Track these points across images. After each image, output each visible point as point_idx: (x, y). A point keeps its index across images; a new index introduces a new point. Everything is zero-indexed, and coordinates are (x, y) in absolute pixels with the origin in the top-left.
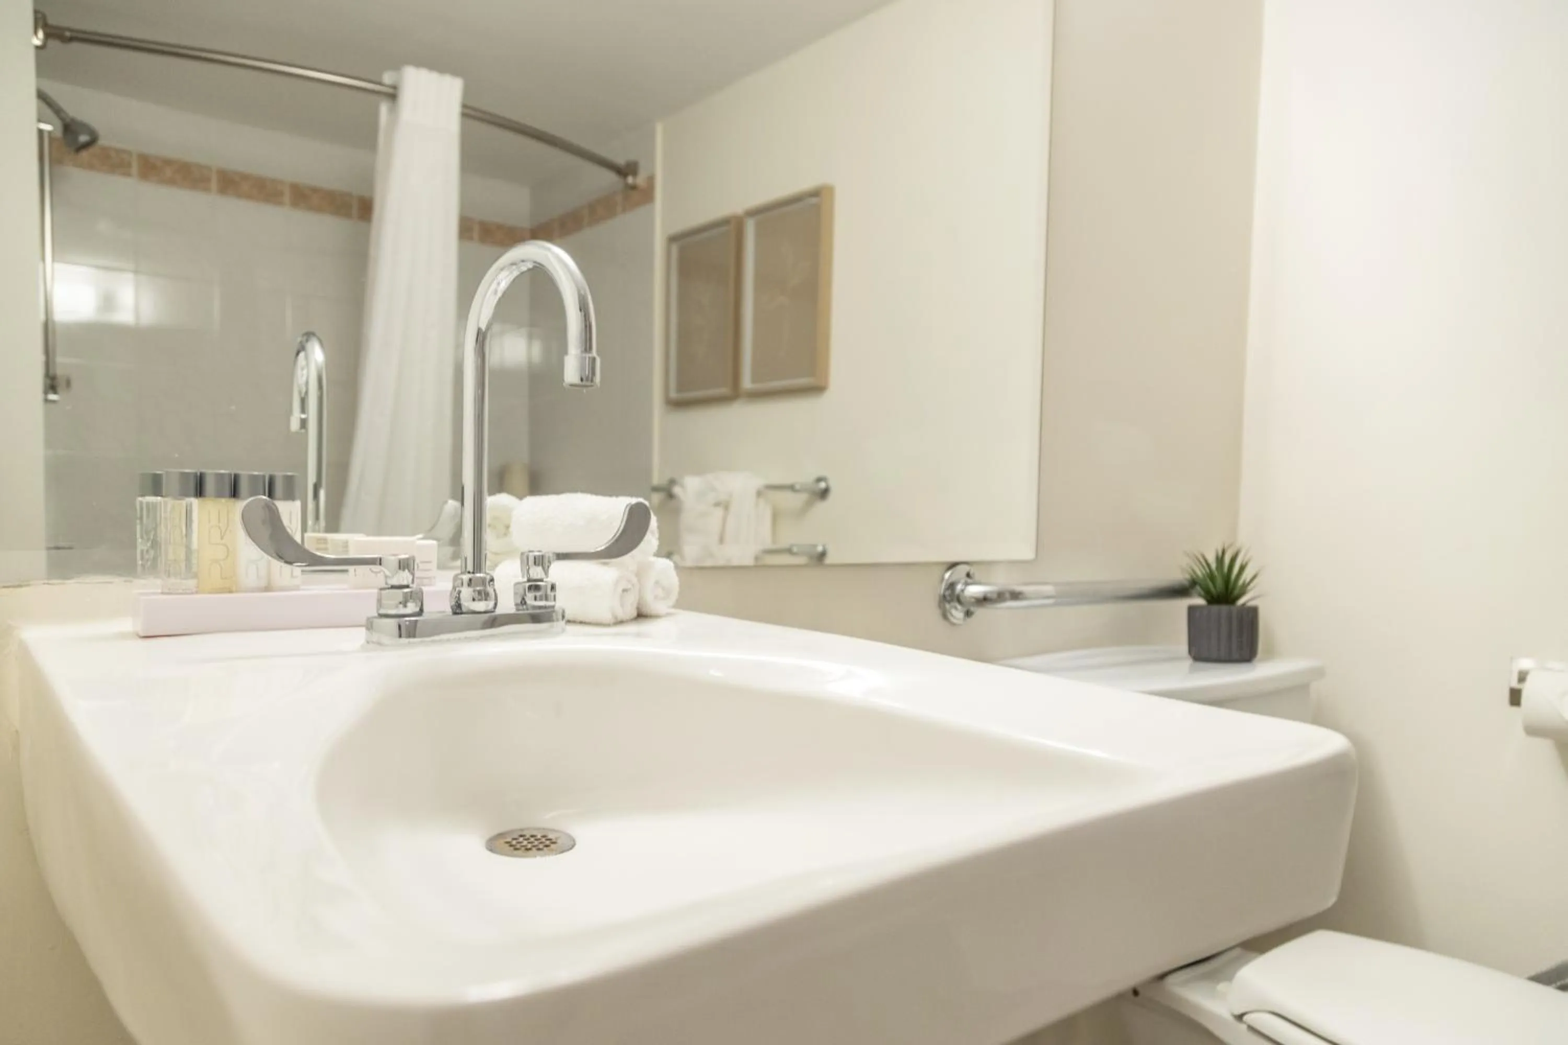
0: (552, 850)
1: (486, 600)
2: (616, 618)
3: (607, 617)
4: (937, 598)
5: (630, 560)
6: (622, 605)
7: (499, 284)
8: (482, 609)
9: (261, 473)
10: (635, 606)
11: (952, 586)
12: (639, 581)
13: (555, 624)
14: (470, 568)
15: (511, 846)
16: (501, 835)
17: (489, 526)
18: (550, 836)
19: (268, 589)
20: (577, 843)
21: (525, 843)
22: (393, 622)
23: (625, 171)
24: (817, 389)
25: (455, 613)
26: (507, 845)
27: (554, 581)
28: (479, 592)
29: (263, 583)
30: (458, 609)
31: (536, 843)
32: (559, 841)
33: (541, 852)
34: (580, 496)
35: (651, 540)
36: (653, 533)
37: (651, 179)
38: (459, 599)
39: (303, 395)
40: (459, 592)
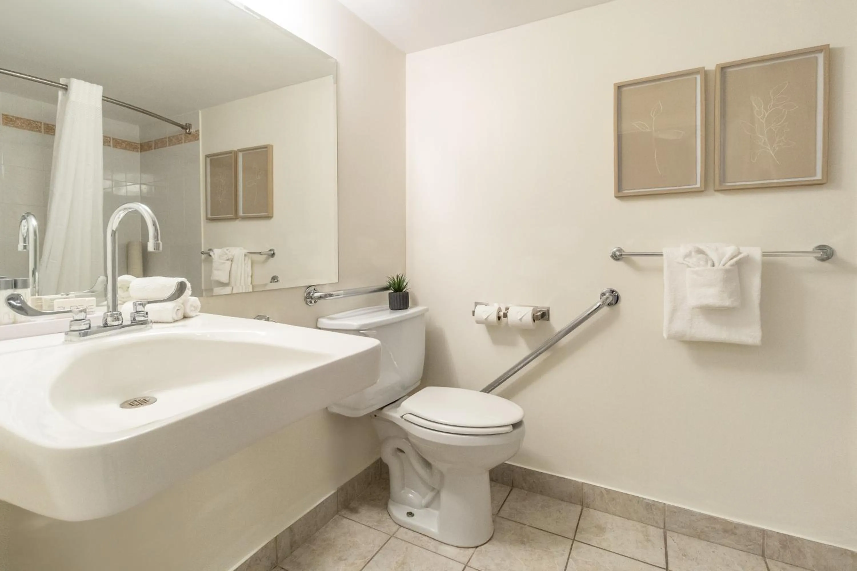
0: (147, 404)
1: (118, 321)
2: (174, 320)
3: (171, 320)
4: (304, 298)
5: (180, 300)
6: (177, 315)
7: (120, 215)
8: (116, 324)
9: (10, 279)
10: (183, 314)
11: (309, 293)
12: (184, 306)
13: (147, 325)
14: (111, 310)
15: (130, 405)
16: (126, 402)
17: (120, 288)
18: (146, 399)
19: (14, 323)
20: (158, 400)
21: (136, 403)
22: (78, 333)
23: (186, 127)
24: (269, 217)
25: (105, 327)
26: (129, 405)
27: (147, 311)
28: (115, 318)
29: (12, 321)
30: (106, 325)
31: (141, 402)
32: (150, 401)
33: (142, 405)
34: (158, 277)
35: (188, 291)
36: (188, 289)
37: (198, 131)
38: (106, 321)
39: (25, 237)
40: (106, 319)
